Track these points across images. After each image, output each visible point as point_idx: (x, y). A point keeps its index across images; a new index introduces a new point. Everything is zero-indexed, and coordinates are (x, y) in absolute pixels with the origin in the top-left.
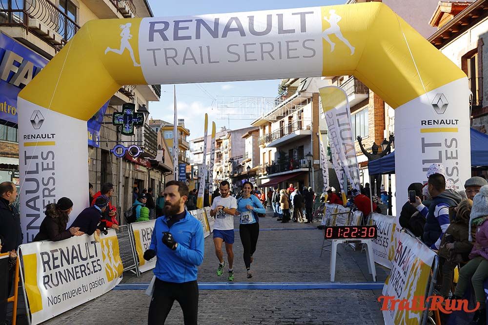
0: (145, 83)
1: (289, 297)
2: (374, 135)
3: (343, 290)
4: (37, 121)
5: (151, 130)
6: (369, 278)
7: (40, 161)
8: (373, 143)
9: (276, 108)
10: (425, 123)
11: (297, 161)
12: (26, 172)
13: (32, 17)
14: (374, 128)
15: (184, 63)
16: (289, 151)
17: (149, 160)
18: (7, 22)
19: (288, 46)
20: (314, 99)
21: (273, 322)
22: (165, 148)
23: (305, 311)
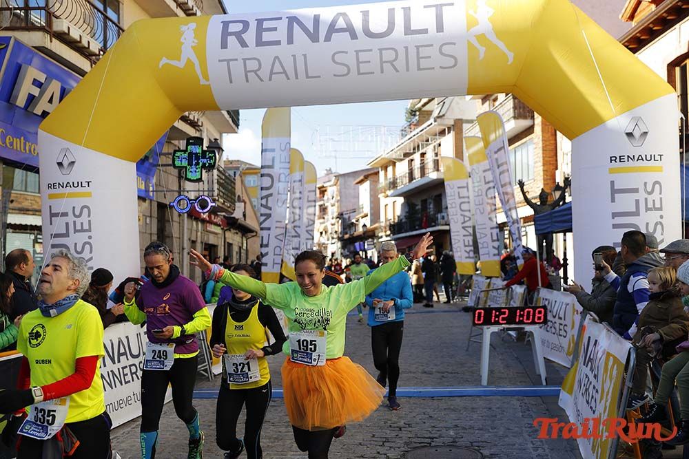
0: (215, 108)
1: (423, 408)
2: (542, 178)
3: (499, 397)
4: (65, 163)
5: (227, 174)
6: (536, 380)
7: (70, 219)
8: (541, 189)
9: (403, 141)
10: (615, 160)
11: (432, 217)
12: (52, 235)
13: (57, 17)
14: (541, 168)
15: (270, 79)
16: (422, 201)
17: (224, 216)
18: (23, 25)
19: (418, 53)
20: (457, 127)
21: (400, 442)
22: (247, 200)
23: (445, 427)
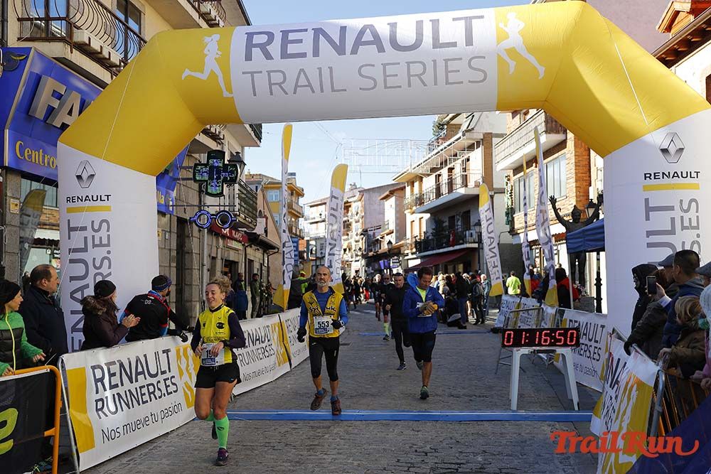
0: (238, 121)
1: (450, 433)
2: (575, 194)
3: (529, 423)
4: (85, 176)
5: (248, 189)
6: (568, 405)
7: (89, 233)
8: (573, 205)
9: (430, 156)
10: (649, 177)
11: (460, 233)
12: (70, 249)
13: (78, 28)
14: (574, 184)
15: (295, 93)
16: (449, 218)
17: (245, 232)
18: (43, 35)
19: (446, 66)
20: (486, 142)
21: (426, 468)
22: (268, 215)
23: (473, 453)
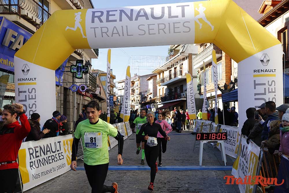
0: (89, 48)
1: (175, 175)
2: (225, 78)
3: (207, 171)
4: (25, 70)
5: (93, 76)
6: (222, 164)
7: (27, 94)
8: (224, 83)
9: (167, 62)
10: (256, 71)
11: (179, 94)
12: (19, 100)
13: (23, 9)
14: (225, 74)
15: (112, 36)
16: (175, 88)
17: (92, 93)
18: (8, 12)
19: (174, 26)
20: (190, 57)
21: (165, 189)
22: (101, 87)
23: (184, 183)
